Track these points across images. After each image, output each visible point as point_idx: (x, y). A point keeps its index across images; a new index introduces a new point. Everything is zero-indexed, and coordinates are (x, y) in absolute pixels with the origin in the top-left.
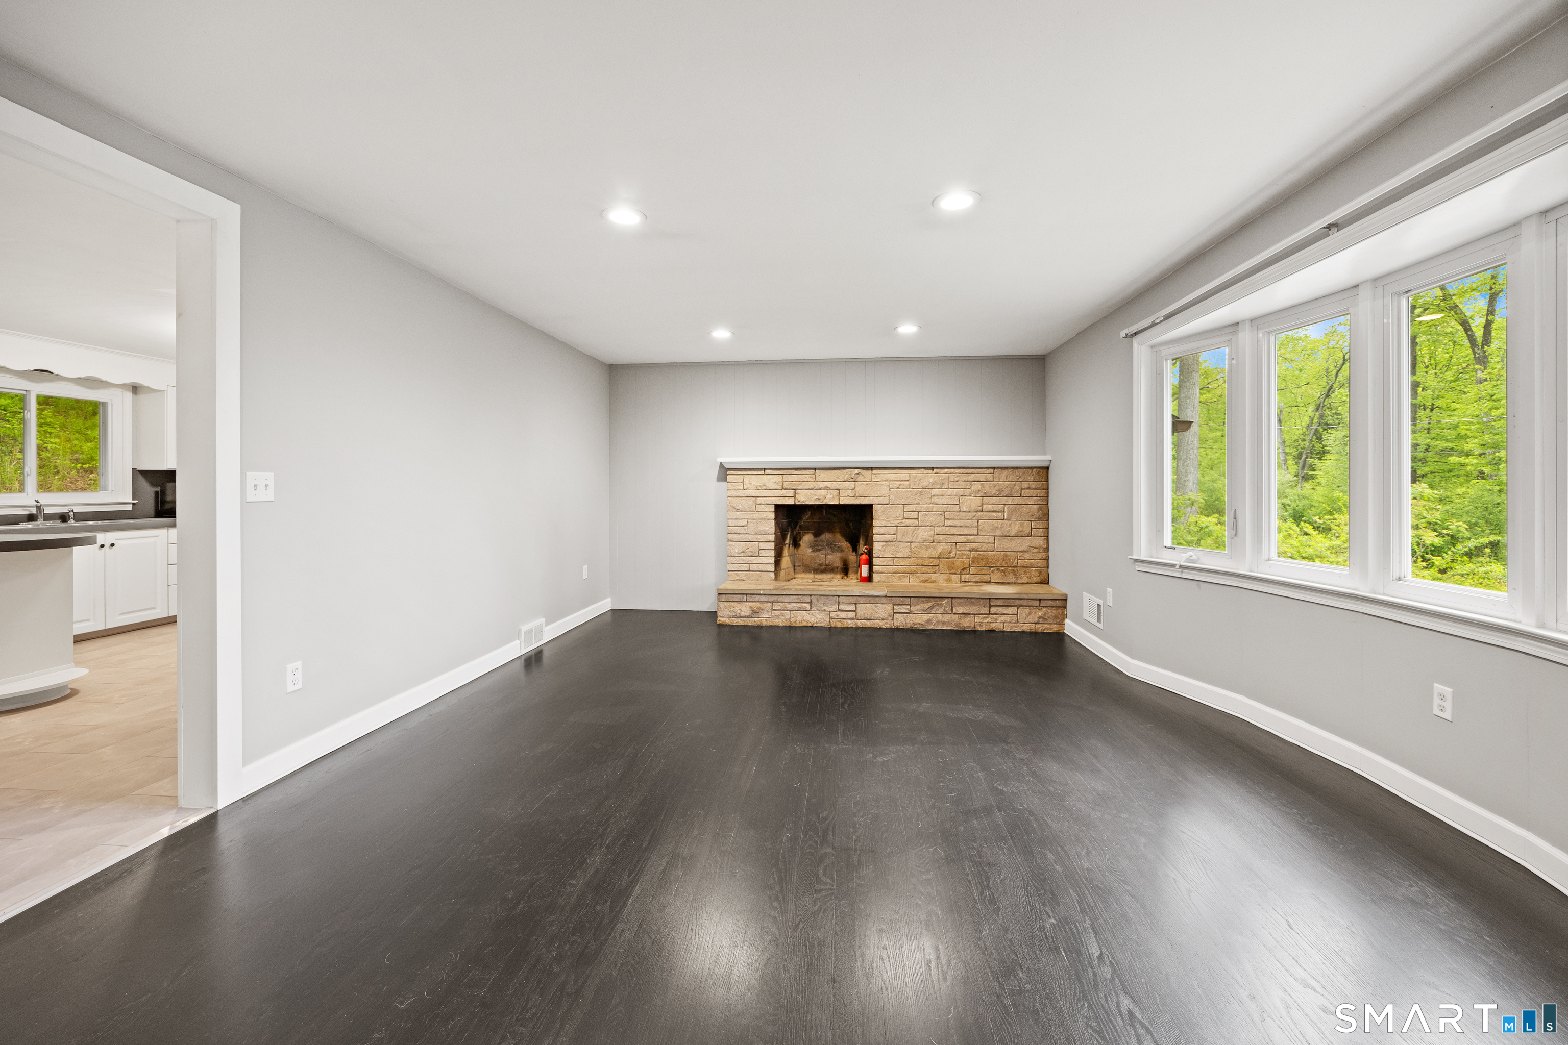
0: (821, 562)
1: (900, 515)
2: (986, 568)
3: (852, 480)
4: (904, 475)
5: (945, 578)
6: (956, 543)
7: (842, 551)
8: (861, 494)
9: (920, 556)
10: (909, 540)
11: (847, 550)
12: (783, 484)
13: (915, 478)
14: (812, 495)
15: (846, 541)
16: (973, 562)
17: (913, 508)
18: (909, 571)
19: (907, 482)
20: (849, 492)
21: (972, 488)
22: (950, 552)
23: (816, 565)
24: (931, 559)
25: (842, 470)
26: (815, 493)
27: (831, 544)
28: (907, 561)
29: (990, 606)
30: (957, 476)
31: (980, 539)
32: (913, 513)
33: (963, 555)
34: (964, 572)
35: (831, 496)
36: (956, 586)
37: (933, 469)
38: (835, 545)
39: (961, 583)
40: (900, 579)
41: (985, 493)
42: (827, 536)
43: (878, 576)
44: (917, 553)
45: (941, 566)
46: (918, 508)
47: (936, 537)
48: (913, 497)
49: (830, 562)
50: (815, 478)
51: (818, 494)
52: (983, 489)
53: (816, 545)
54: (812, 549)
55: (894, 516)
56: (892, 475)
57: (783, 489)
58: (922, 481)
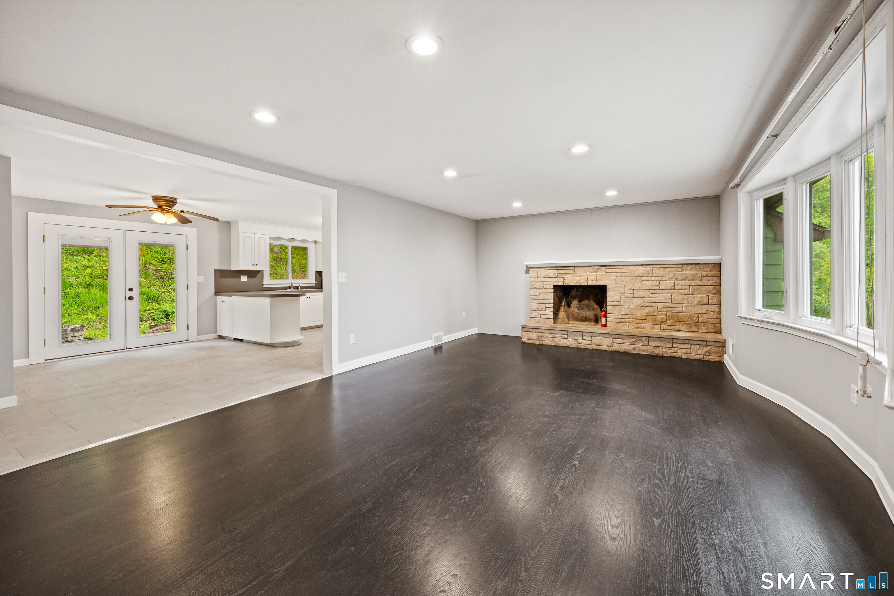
0: (582, 316)
1: (622, 291)
2: (677, 322)
3: (594, 272)
4: (625, 269)
5: (650, 326)
6: (657, 307)
7: (594, 310)
8: (599, 279)
9: (635, 314)
10: (628, 305)
11: (597, 310)
12: (557, 275)
13: (631, 271)
14: (573, 280)
15: (597, 305)
16: (669, 318)
17: (630, 287)
18: (628, 322)
19: (627, 273)
20: (593, 279)
21: (668, 276)
22: (654, 312)
23: (580, 317)
24: (642, 316)
25: (589, 267)
26: (574, 279)
27: (588, 306)
28: (627, 317)
29: (673, 343)
30: (658, 269)
31: (673, 305)
32: (630, 290)
33: (662, 314)
34: (663, 324)
35: (583, 281)
36: (657, 331)
37: (642, 265)
38: (590, 307)
39: (660, 330)
40: (623, 326)
41: (676, 279)
42: (585, 302)
43: (610, 323)
44: (633, 312)
45: (648, 320)
46: (633, 287)
47: (644, 303)
48: (630, 281)
49: (588, 316)
50: (574, 271)
51: (576, 280)
52: (675, 276)
53: (580, 307)
54: (578, 308)
55: (619, 291)
56: (617, 269)
57: (557, 277)
58: (636, 272)
